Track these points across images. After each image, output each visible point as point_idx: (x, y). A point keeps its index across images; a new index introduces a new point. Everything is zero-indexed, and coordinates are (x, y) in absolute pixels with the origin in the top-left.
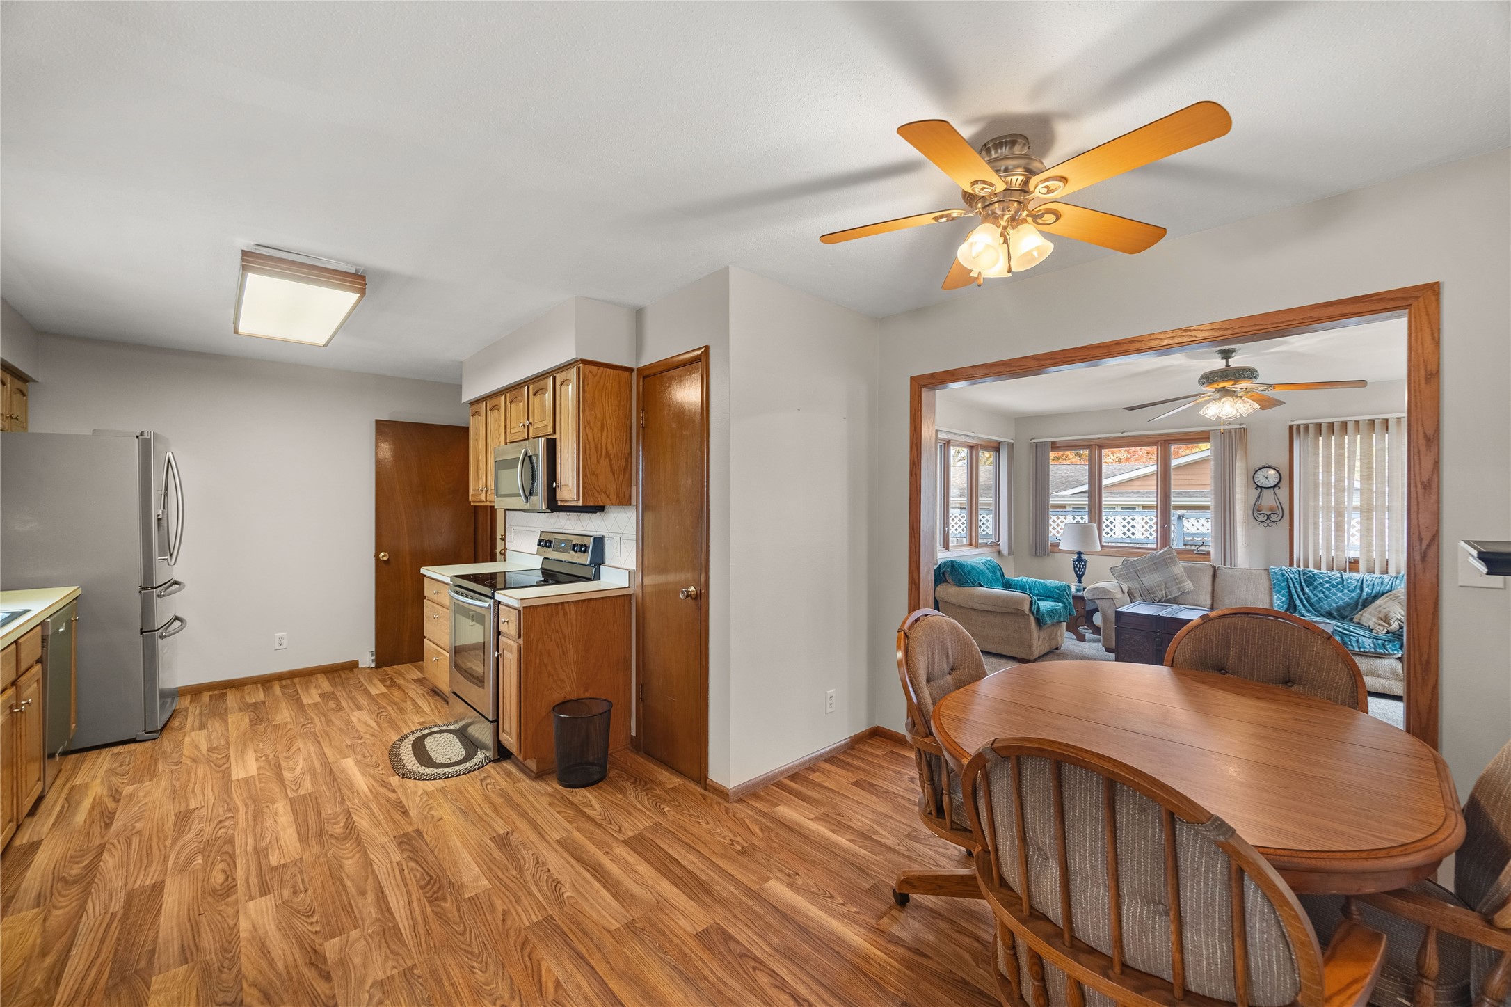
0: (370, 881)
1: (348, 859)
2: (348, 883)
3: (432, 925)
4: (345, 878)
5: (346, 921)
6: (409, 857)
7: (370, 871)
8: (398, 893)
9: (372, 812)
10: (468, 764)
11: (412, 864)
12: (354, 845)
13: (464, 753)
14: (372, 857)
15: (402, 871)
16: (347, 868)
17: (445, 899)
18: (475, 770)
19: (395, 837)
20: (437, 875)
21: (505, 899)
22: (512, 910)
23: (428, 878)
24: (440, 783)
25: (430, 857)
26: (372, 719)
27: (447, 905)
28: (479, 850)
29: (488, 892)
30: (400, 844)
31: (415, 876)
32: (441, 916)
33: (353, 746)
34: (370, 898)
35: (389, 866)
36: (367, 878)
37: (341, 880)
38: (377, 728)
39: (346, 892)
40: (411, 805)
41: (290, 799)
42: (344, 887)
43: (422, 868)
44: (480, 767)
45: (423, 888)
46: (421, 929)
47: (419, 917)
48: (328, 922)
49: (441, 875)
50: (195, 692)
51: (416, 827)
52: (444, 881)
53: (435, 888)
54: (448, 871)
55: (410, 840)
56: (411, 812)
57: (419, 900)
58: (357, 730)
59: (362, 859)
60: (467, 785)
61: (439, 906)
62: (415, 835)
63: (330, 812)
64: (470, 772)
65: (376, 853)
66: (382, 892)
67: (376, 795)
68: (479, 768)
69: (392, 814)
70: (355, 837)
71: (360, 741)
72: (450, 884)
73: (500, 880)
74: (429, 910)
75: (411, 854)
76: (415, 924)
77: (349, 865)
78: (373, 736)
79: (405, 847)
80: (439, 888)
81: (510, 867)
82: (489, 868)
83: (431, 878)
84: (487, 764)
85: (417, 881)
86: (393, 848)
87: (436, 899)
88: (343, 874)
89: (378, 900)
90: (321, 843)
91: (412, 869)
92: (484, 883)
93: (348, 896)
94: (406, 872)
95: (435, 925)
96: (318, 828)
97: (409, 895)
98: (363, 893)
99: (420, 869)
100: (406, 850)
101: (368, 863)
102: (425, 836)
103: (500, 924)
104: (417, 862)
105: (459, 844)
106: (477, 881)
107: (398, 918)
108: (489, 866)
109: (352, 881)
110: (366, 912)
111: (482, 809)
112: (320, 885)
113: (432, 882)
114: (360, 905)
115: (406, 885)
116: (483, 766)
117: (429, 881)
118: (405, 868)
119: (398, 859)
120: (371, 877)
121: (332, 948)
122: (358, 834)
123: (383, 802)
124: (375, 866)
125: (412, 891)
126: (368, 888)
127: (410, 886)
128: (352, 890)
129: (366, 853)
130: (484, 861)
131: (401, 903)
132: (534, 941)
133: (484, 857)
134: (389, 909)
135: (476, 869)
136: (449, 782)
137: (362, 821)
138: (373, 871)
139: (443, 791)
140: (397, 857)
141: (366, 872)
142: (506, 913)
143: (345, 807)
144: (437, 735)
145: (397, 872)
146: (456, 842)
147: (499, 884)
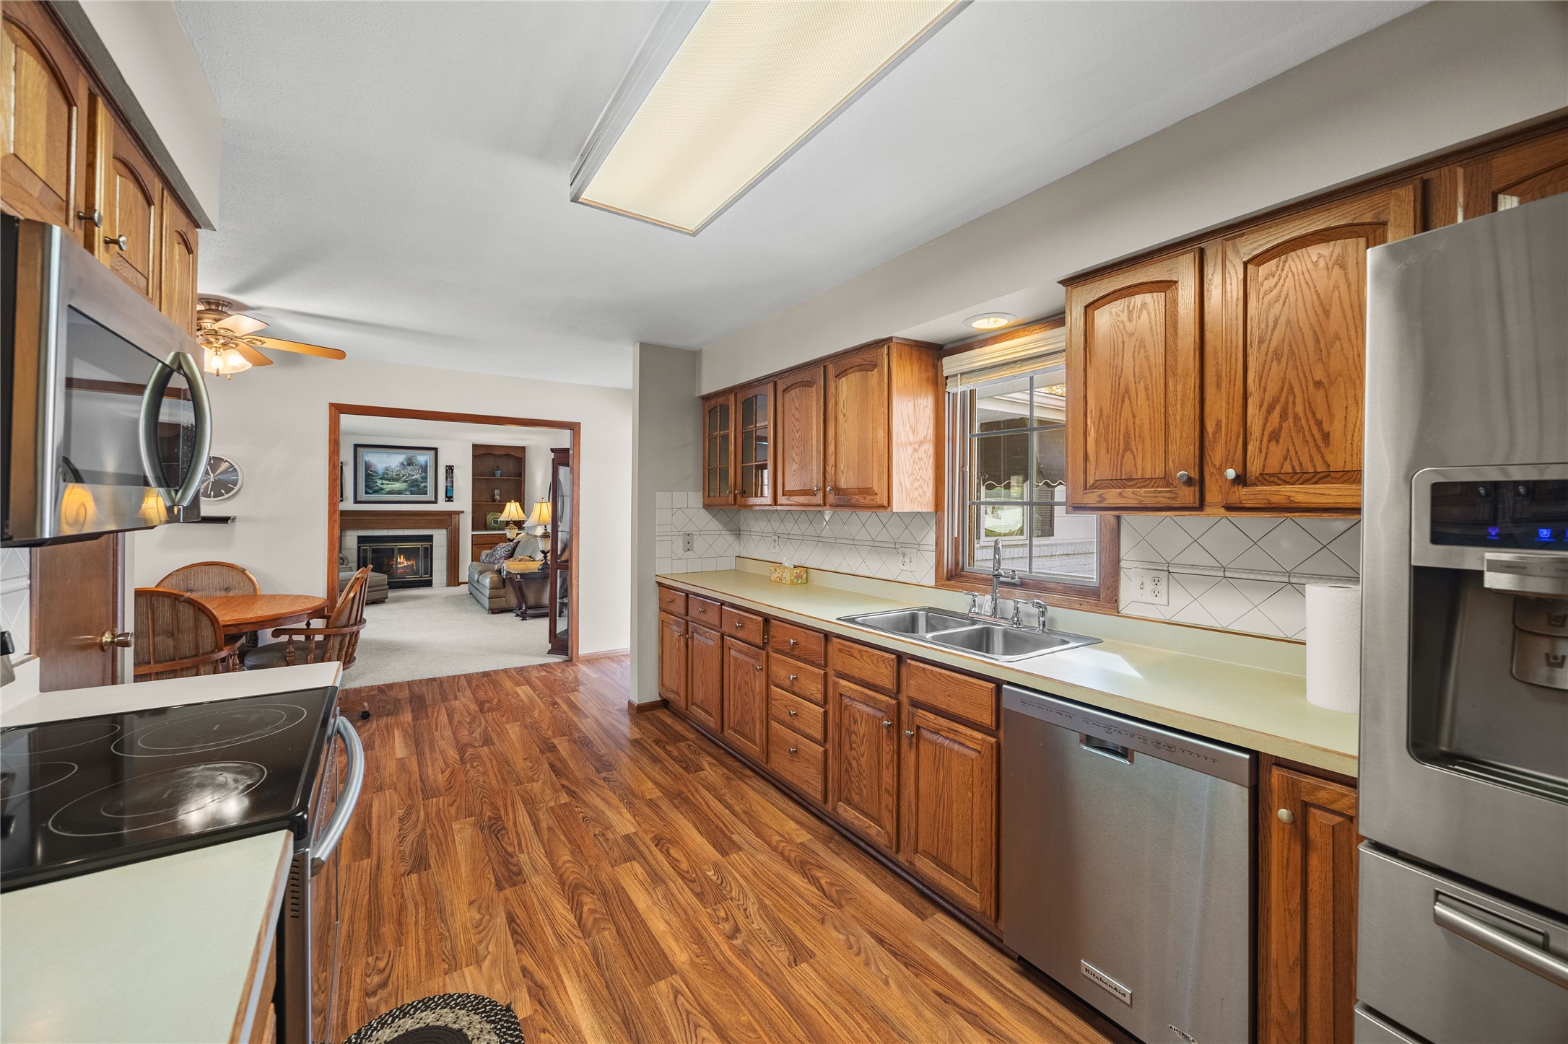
0: (546, 838)
1: (568, 861)
2: (563, 838)
3: (502, 803)
4: (567, 843)
5: (558, 811)
6: (512, 857)
7: (547, 847)
8: (523, 826)
11: (510, 849)
12: (565, 877)
14: (546, 860)
15: (519, 844)
16: (568, 853)
17: (489, 817)
19: (525, 882)
20: (491, 837)
21: (446, 813)
22: (446, 805)
23: (499, 835)
24: (454, 985)
25: (493, 855)
27: (489, 814)
28: (447, 857)
29: (457, 819)
30: (520, 873)
31: (509, 837)
32: (494, 807)
34: (544, 825)
35: (530, 850)
36: (548, 840)
37: (570, 842)
39: (563, 831)
40: (503, 935)
41: (675, 972)
42: (566, 836)
43: (502, 845)
45: (504, 828)
46: (509, 802)
47: (510, 810)
48: (571, 812)
49: (488, 836)
51: (502, 894)
52: (486, 831)
53: (495, 826)
54: (481, 839)
55: (510, 877)
57: (508, 820)
59: (556, 859)
60: (414, 975)
61: (496, 814)
62: (504, 883)
63: (606, 933)
65: (543, 864)
66: (535, 828)
67: (550, 967)
69: (528, 921)
70: (566, 888)
72: (482, 829)
73: (443, 827)
74: (502, 813)
75: (510, 860)
76: (513, 805)
77: (566, 855)
79: (515, 869)
80: (492, 826)
81: (428, 837)
82: (446, 838)
83: (496, 835)
85: (508, 833)
86: (527, 869)
87: (496, 818)
88: (569, 846)
89: (538, 822)
90: (600, 883)
91: (511, 844)
92: (455, 826)
93: (562, 828)
94: (516, 843)
95: (500, 803)
96: (611, 906)
97: (515, 823)
98: (550, 829)
99: (504, 844)
100: (515, 866)
101: (549, 855)
102: (493, 880)
103: (458, 800)
104: (506, 851)
105: (463, 865)
106: (461, 828)
107: (524, 810)
108: (444, 843)
109: (560, 840)
110: (546, 816)
111: (417, 914)
112: (586, 839)
113: (496, 832)
114: (551, 821)
115: (517, 832)
117: (498, 832)
118: (517, 846)
119: (522, 856)
120: (545, 841)
121: (564, 799)
122: (563, 891)
123: (540, 948)
124: (542, 851)
125: (512, 826)
126: (546, 832)
127: (514, 830)
128: (559, 832)
129: (553, 865)
130: (448, 846)
131: (521, 819)
132: (443, 790)
133: (445, 849)
134: (530, 816)
135: (457, 838)
136: (438, 985)
137: (563, 912)
138: (544, 847)
139: (453, 966)
140: (523, 858)
141: (550, 846)
142: (451, 805)
145: (523, 843)
146: (464, 870)
147: (446, 824)
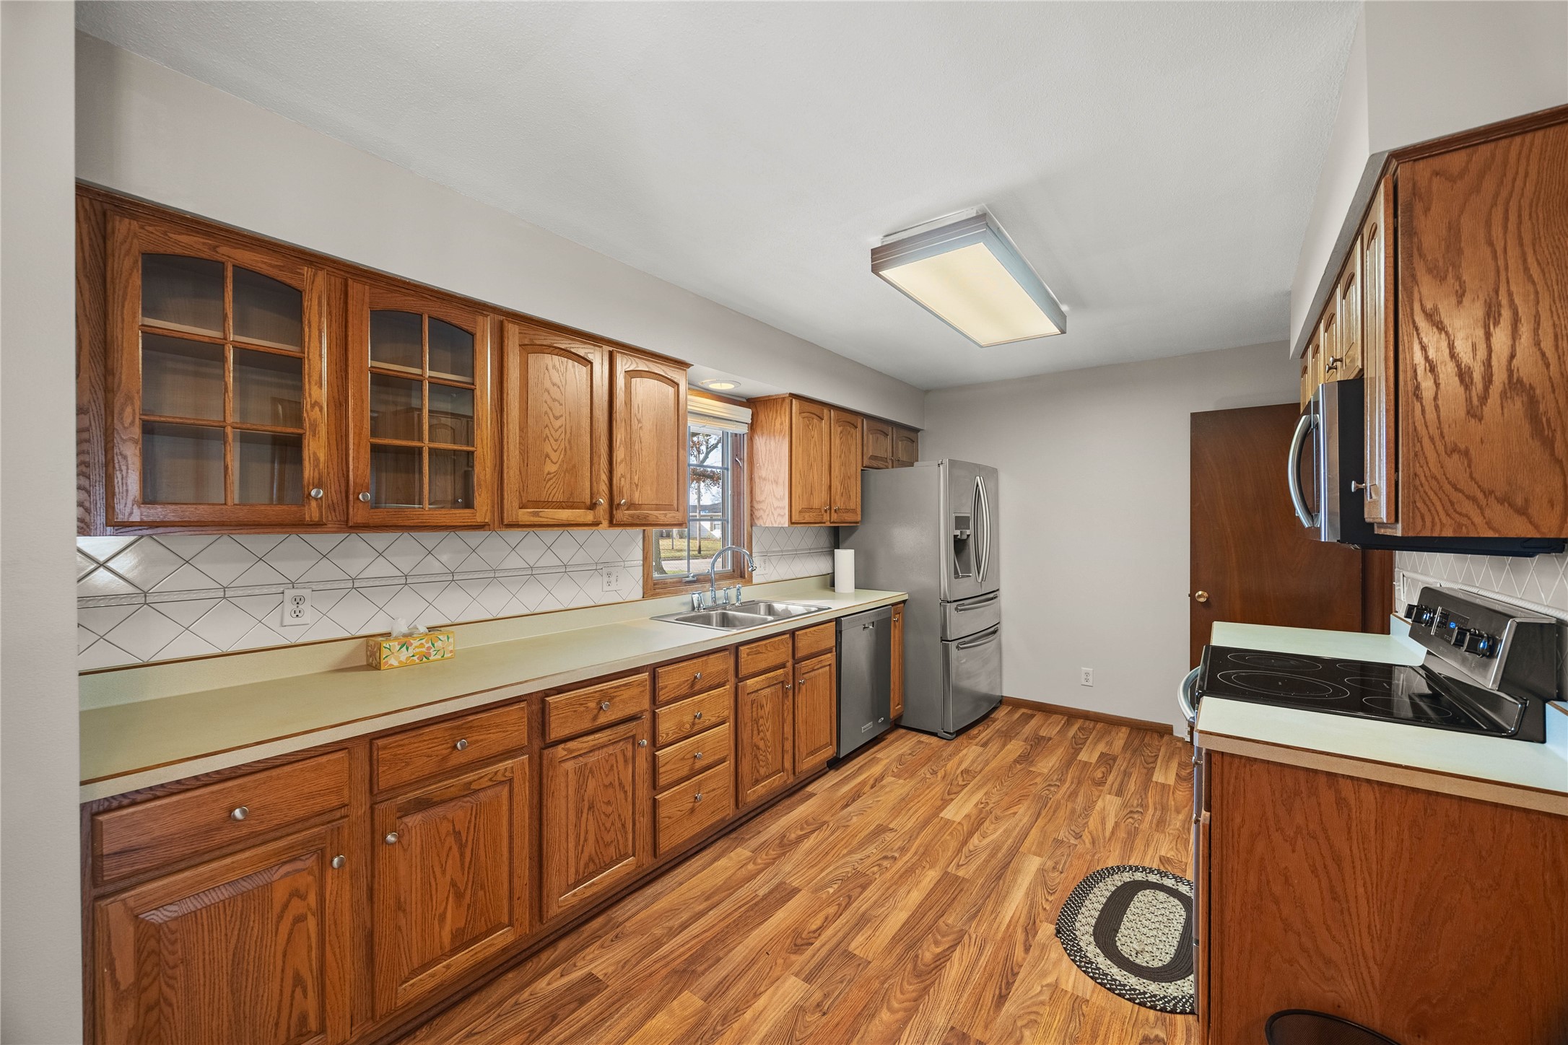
1: (890, 1009)
9: (977, 960)
10: (1153, 987)
12: (914, 996)
13: (1167, 959)
16: (876, 1021)
18: (1153, 1008)
19: (952, 1028)
24: (1086, 986)
26: (1116, 816)
33: (1059, 843)
38: (1108, 834)
40: (1020, 992)
41: (946, 873)
44: (1168, 1008)
50: (1017, 704)
51: (986, 1037)
56: (1007, 1004)
58: (1087, 823)
59: (896, 1025)
60: (1116, 1026)
63: (950, 922)
64: (1142, 1004)
67: (1008, 937)
68: (1163, 1010)
69: (989, 984)
70: (928, 983)
71: (1073, 841)
77: (881, 1020)
78: (1093, 843)
84: (1183, 1012)
90: (900, 959)
96: (920, 936)
112: (838, 1019)
116: (1173, 1012)
122: (933, 983)
123: (1002, 954)
129: (908, 1021)
136: (1100, 997)
137: (956, 965)
139: (1078, 1002)
143: (966, 928)
144: (1162, 896)
